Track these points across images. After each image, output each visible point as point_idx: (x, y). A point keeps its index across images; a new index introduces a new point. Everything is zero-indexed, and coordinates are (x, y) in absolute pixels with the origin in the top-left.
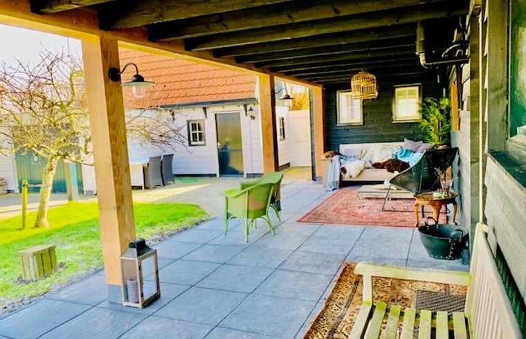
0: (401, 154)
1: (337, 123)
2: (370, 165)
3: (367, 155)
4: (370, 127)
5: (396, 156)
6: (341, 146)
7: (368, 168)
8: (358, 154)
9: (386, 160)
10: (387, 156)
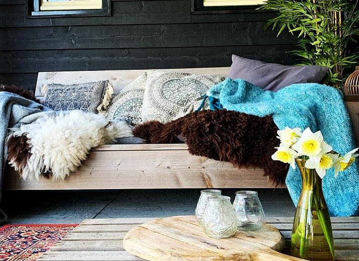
0: (232, 93)
1: (31, 9)
2: (126, 131)
3: (117, 103)
4: (131, 21)
5: (215, 101)
6: (41, 75)
7: (119, 141)
8: (89, 95)
9: (181, 114)
10: (183, 103)
